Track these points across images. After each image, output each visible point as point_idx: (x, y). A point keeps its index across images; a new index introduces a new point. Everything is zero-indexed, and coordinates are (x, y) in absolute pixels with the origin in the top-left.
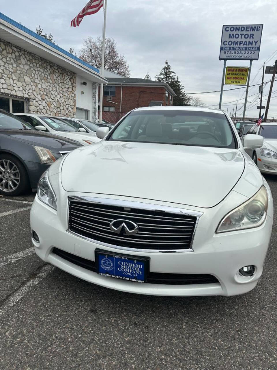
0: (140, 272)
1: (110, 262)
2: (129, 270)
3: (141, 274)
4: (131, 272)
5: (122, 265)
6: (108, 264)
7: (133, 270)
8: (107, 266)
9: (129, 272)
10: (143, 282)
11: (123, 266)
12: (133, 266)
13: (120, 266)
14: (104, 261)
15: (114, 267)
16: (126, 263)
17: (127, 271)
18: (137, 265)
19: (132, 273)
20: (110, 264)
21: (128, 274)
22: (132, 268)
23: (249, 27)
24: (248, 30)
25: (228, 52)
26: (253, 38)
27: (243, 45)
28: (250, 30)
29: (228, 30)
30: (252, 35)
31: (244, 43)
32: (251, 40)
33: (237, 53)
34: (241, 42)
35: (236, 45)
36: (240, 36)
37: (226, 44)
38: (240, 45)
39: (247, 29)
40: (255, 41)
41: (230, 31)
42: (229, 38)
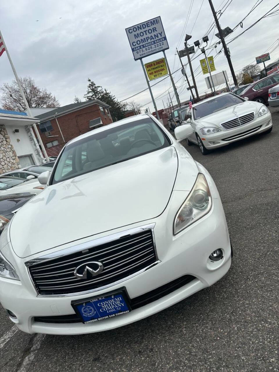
0: (122, 304)
1: (90, 308)
2: (110, 307)
3: (123, 305)
4: (113, 308)
5: (102, 306)
6: (89, 310)
7: (115, 305)
8: (89, 313)
9: (111, 308)
10: (128, 311)
11: (104, 306)
12: (113, 302)
13: (101, 307)
14: (84, 309)
15: (96, 311)
16: (105, 302)
17: (109, 308)
18: (116, 299)
19: (115, 308)
20: (91, 310)
21: (112, 311)
22: (113, 304)
23: (149, 23)
24: (149, 25)
25: (140, 51)
26: (156, 31)
27: (151, 40)
28: (150, 25)
29: (132, 32)
30: (154, 29)
31: (151, 38)
32: (155, 33)
33: (148, 49)
34: (148, 38)
35: (144, 42)
36: (144, 33)
37: (136, 45)
38: (148, 41)
39: (147, 25)
40: (159, 33)
41: (133, 32)
42: (135, 38)
